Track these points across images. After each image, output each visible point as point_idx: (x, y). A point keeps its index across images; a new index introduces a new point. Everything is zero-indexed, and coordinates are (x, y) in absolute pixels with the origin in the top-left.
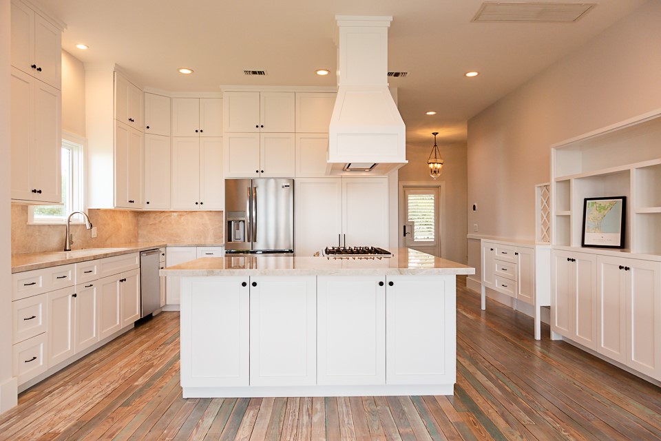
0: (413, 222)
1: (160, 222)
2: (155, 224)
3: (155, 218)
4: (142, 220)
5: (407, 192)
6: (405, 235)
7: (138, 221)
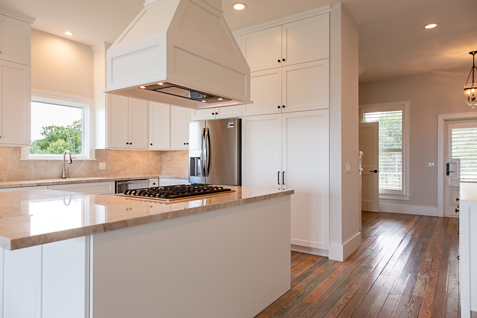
0: (459, 160)
1: (173, 158)
2: (170, 160)
3: (170, 156)
4: (164, 157)
5: (449, 126)
6: (448, 173)
7: (161, 157)
